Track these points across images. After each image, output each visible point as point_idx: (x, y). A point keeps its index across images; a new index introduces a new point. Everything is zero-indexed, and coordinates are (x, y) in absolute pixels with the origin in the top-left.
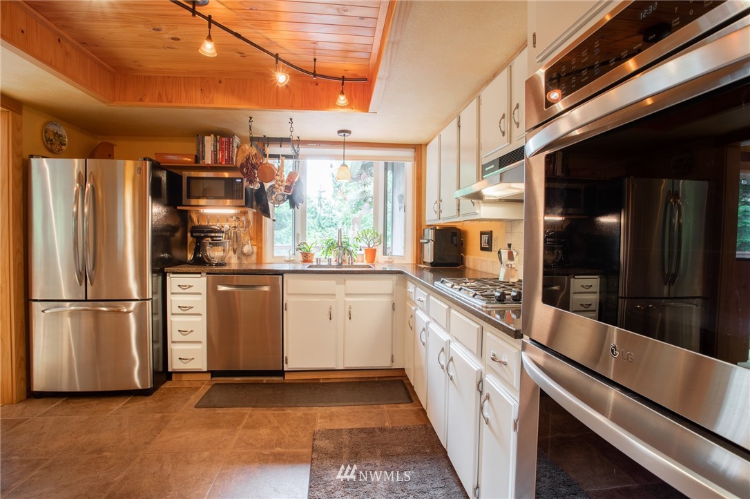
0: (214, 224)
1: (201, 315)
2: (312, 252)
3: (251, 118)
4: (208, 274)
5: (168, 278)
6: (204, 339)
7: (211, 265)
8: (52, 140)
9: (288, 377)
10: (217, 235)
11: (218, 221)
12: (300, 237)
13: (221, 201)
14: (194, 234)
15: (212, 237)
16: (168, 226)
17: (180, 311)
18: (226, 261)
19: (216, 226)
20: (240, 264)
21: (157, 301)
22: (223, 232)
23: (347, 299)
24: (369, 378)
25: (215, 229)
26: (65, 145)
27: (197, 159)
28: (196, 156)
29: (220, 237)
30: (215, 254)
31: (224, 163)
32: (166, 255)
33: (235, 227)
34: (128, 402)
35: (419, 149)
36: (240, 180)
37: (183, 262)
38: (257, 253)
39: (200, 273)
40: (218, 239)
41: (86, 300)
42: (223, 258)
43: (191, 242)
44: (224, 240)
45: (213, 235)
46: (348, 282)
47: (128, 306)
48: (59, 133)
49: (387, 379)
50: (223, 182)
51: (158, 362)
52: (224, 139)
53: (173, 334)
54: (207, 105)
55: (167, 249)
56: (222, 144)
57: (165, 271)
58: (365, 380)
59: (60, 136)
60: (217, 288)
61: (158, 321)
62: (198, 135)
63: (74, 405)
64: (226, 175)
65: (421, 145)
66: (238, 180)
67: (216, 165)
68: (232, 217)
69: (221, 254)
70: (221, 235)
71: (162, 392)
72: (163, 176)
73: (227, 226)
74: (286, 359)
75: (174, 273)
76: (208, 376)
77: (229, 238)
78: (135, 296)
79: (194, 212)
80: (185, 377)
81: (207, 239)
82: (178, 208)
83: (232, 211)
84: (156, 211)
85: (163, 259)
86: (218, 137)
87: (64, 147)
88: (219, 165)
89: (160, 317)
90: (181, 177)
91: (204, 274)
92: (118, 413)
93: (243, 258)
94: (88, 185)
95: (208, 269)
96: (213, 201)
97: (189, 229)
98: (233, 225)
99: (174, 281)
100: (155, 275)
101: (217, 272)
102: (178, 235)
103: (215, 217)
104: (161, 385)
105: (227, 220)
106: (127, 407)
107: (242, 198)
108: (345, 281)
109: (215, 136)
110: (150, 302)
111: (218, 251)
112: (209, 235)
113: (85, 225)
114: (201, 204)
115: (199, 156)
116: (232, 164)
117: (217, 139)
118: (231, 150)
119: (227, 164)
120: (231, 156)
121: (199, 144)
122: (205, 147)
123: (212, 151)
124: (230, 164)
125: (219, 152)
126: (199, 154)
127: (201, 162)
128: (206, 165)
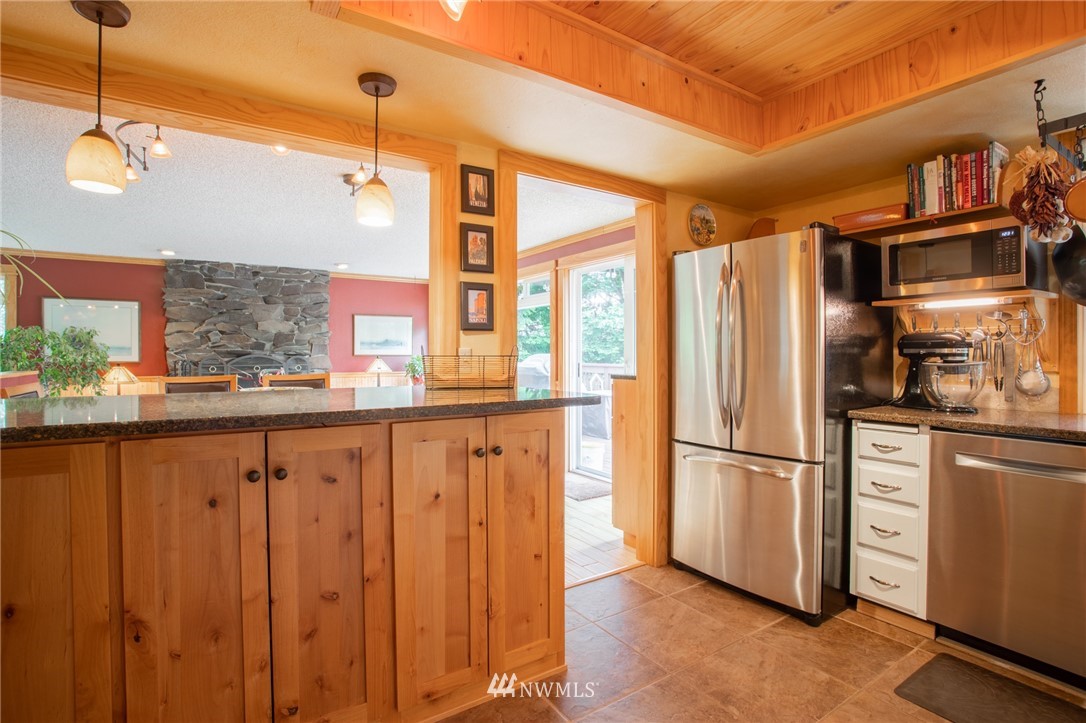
0: (948, 329)
1: (918, 507)
3: (1040, 83)
4: (933, 428)
5: (854, 428)
6: (922, 554)
7: (941, 410)
8: (698, 229)
10: (954, 351)
11: (957, 323)
13: (963, 282)
14: (905, 351)
15: (942, 356)
16: (855, 337)
17: (874, 491)
18: (977, 403)
19: (953, 333)
20: (1013, 412)
21: (834, 466)
22: (969, 345)
25: (950, 340)
26: (714, 232)
27: (909, 211)
28: (907, 206)
29: (962, 355)
30: (950, 388)
31: (968, 205)
32: (851, 388)
33: (999, 334)
34: (780, 624)
36: (1012, 233)
37: (884, 401)
38: (1062, 390)
39: (917, 426)
40: (958, 358)
41: (731, 450)
42: (967, 398)
43: (901, 365)
44: (970, 361)
45: (946, 351)
47: (791, 471)
48: (707, 218)
50: (969, 243)
51: (832, 573)
52: (966, 158)
53: (860, 531)
54: (925, 91)
55: (856, 377)
56: (961, 170)
57: (849, 416)
59: (708, 222)
60: (954, 459)
61: (834, 501)
62: (910, 166)
63: (712, 597)
64: (973, 227)
66: (1004, 234)
67: (952, 213)
68: (991, 314)
69: (965, 388)
70: (965, 350)
71: (837, 627)
72: (845, 251)
73: (977, 333)
75: (865, 421)
76: (930, 632)
77: (983, 358)
78: (803, 456)
79: (905, 309)
80: (879, 614)
81: (933, 359)
82: (874, 304)
83: (992, 301)
84: (835, 313)
85: (846, 395)
86: (953, 157)
87: (712, 236)
88: (956, 213)
89: (837, 495)
90: (878, 249)
91: (925, 429)
92: (762, 639)
93: (1018, 397)
94: (734, 281)
95: (934, 418)
96: (946, 285)
97: (895, 342)
98: (994, 329)
99: (865, 436)
100: (832, 421)
101: (956, 427)
102: (876, 352)
103: (948, 315)
104: (837, 613)
105: (980, 321)
106: (777, 634)
107: (1019, 271)
109: (947, 156)
110: (821, 468)
111: (957, 383)
112: (938, 351)
113: (732, 338)
114: (920, 292)
115: (914, 205)
116: (989, 203)
117: (950, 163)
118: (985, 176)
119: (976, 206)
120: (985, 187)
121: (912, 181)
122: (924, 184)
123: (940, 188)
124: (983, 204)
125: (956, 186)
126: (913, 200)
127: (917, 214)
128: (928, 218)
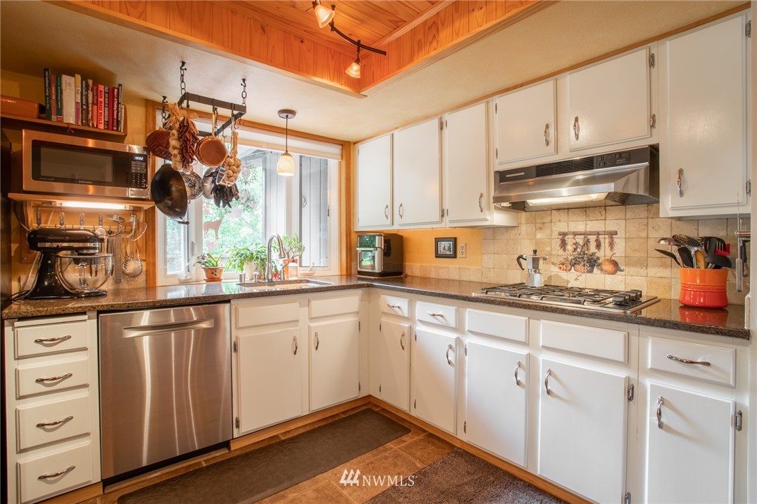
0: (75, 226)
1: (92, 386)
2: (219, 266)
3: (183, 63)
4: (101, 312)
5: (7, 329)
9: (234, 446)
10: (88, 245)
11: (82, 221)
12: (196, 247)
13: (106, 188)
14: (37, 244)
15: (75, 249)
22: (99, 240)
23: (313, 324)
24: (333, 416)
25: (86, 235)
27: (45, 113)
28: (43, 106)
29: (95, 248)
31: (102, 126)
35: (347, 147)
36: (142, 159)
38: (146, 271)
39: (85, 313)
40: (92, 251)
44: (100, 254)
45: (82, 245)
46: (313, 303)
49: (353, 413)
50: (110, 157)
52: (101, 88)
53: (21, 436)
56: (96, 96)
58: (330, 421)
62: (47, 70)
65: (349, 142)
66: (137, 158)
67: (87, 128)
68: (111, 216)
70: (95, 245)
74: (238, 422)
76: (99, 490)
79: (32, 204)
81: (64, 252)
82: (11, 195)
86: (90, 82)
88: (92, 129)
101: (124, 308)
105: (101, 221)
107: (144, 187)
108: (309, 301)
109: (84, 78)
112: (69, 245)
114: (56, 191)
115: (50, 108)
116: (117, 130)
117: (87, 86)
118: (115, 108)
119: (108, 129)
120: (115, 117)
121: (50, 85)
122: (62, 93)
123: (77, 103)
124: (113, 130)
125: (92, 107)
126: (50, 103)
127: (54, 118)
128: (66, 126)
